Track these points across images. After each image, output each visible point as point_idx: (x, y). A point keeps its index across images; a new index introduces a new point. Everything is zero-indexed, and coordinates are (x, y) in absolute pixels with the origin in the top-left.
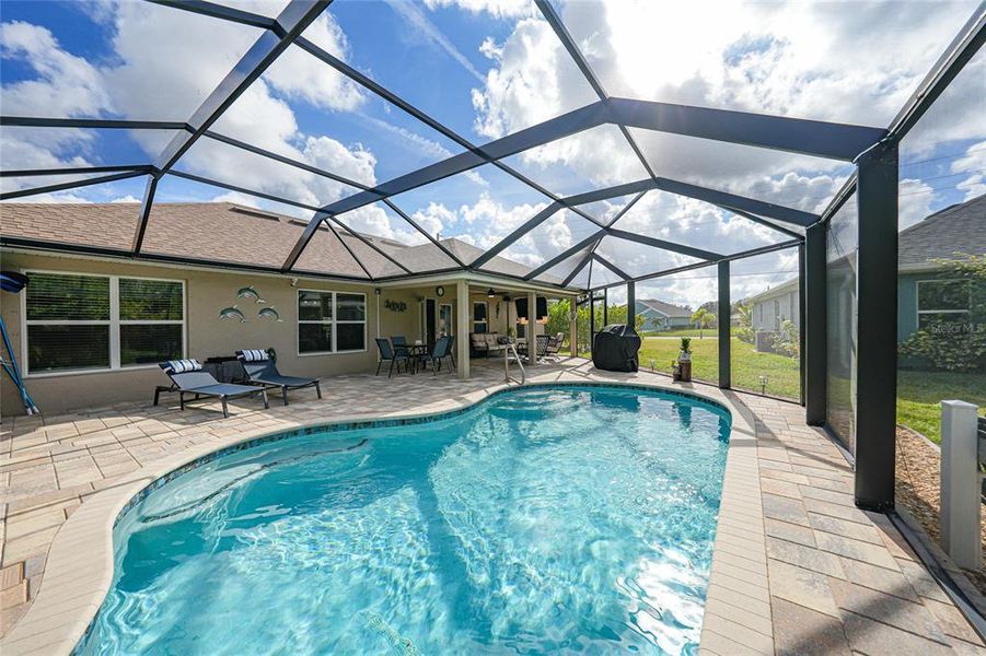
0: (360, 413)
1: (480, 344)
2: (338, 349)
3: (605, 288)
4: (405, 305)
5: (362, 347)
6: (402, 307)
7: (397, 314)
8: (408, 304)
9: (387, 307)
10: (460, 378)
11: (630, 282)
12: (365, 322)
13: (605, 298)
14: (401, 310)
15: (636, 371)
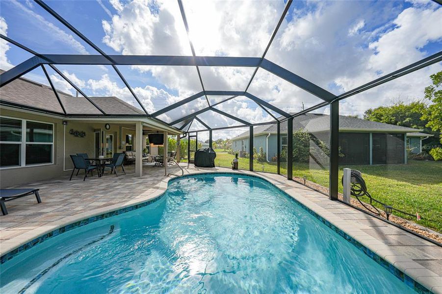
0: (99, 207)
1: (130, 157)
2: (27, 163)
3: (197, 132)
4: (84, 133)
5: (49, 161)
6: (82, 135)
7: (79, 139)
8: (86, 133)
9: (71, 134)
10: (138, 176)
11: (210, 130)
12: (53, 143)
13: (196, 136)
14: (82, 136)
15: (214, 167)
